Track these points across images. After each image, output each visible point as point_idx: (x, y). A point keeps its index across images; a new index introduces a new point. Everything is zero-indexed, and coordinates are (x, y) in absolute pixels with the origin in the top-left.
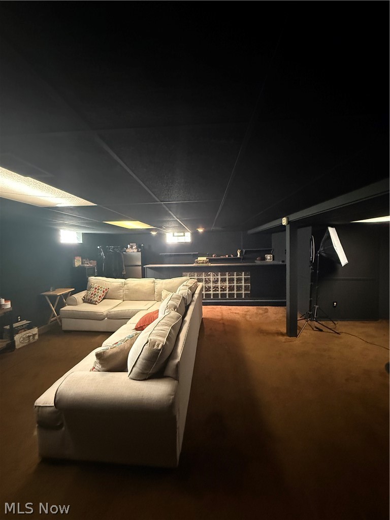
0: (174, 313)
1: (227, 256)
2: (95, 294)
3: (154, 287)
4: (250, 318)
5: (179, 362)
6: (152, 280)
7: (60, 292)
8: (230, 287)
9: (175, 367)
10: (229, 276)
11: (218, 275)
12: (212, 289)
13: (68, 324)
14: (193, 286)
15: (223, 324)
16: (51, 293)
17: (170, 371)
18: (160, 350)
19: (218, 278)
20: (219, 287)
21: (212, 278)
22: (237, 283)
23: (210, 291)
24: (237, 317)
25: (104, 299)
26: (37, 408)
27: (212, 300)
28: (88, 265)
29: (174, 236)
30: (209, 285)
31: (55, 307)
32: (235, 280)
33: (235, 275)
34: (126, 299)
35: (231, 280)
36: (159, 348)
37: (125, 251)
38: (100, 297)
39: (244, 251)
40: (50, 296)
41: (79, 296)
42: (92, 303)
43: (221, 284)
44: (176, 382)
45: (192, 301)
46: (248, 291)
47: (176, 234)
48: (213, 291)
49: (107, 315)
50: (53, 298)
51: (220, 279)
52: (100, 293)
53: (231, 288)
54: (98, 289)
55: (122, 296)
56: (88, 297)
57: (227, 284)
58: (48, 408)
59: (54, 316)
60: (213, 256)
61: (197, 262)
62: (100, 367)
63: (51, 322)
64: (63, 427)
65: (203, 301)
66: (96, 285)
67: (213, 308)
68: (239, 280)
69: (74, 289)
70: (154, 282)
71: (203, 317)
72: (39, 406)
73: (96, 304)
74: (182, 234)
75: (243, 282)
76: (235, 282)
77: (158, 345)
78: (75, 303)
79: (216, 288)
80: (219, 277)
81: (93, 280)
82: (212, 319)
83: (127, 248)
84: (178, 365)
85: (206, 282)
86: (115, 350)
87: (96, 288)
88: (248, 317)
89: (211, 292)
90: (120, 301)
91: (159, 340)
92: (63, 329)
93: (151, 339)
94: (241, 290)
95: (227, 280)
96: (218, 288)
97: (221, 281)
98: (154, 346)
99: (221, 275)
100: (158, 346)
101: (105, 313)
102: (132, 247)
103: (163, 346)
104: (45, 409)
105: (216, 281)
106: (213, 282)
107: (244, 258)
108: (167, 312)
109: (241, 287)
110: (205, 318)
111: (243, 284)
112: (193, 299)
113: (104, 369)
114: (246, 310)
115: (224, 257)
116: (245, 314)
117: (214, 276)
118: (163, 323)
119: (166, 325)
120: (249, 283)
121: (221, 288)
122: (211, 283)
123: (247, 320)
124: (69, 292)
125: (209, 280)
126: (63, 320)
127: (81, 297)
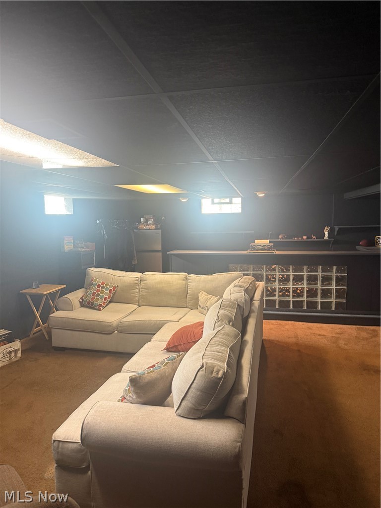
0: (229, 329)
1: (305, 237)
2: (98, 295)
3: (187, 286)
4: (345, 344)
5: (247, 398)
6: (183, 275)
7: (47, 290)
8: (309, 291)
9: (241, 404)
10: (308, 272)
11: (288, 270)
12: (277, 293)
13: (60, 338)
14: (250, 288)
15: (299, 351)
16: (34, 291)
17: (233, 410)
18: (220, 379)
19: (288, 276)
20: (291, 291)
21: (278, 274)
22: (322, 285)
23: (275, 295)
24: (323, 342)
25: (110, 302)
26: (56, 442)
27: (278, 310)
28: (83, 250)
29: (213, 203)
30: (273, 286)
31: (40, 311)
32: (320, 279)
33: (320, 270)
34: (144, 304)
35: (312, 280)
36: (220, 376)
37: (137, 228)
38: (105, 299)
39: (337, 228)
40: (32, 296)
41: (75, 297)
42: (93, 308)
43: (294, 285)
44: (242, 425)
45: (251, 311)
46: (342, 298)
47: (216, 200)
48: (280, 296)
49: (117, 327)
50: (37, 298)
51: (292, 278)
52: (106, 294)
53: (312, 293)
54: (103, 288)
55: (136, 299)
56: (89, 299)
57: (305, 286)
58: (71, 445)
59: (38, 325)
60: (280, 237)
61: (254, 248)
62: (135, 397)
63: (34, 334)
64: (89, 471)
65: (264, 312)
66: (99, 281)
67: (280, 324)
68: (326, 280)
69: (65, 286)
70: (186, 279)
71: (264, 338)
72: (59, 441)
73: (100, 310)
74: (228, 200)
75: (334, 282)
76: (319, 282)
77: (218, 372)
78: (69, 307)
79: (284, 292)
80: (291, 273)
81: (94, 272)
82: (278, 341)
83: (139, 222)
84: (245, 403)
85: (268, 280)
86: (153, 375)
87: (99, 286)
88: (342, 343)
89: (277, 298)
90: (135, 306)
91: (218, 365)
92: (53, 345)
93: (207, 363)
94: (331, 297)
95: (305, 278)
96: (288, 291)
97: (294, 280)
98: (212, 373)
99: (295, 270)
100: (218, 374)
101: (115, 324)
102: (146, 221)
103: (224, 374)
104: (67, 445)
105: (285, 280)
106: (280, 281)
107: (335, 242)
108: (219, 326)
109: (329, 291)
110: (266, 340)
111: (334, 287)
112: (253, 308)
113: (139, 400)
114: (338, 331)
115: (300, 239)
116: (337, 338)
117: (283, 271)
118: (217, 341)
119: (223, 344)
120: (343, 285)
121: (294, 291)
122: (277, 282)
123: (340, 347)
124: (59, 290)
125: (274, 278)
126: (54, 332)
127: (77, 298)
